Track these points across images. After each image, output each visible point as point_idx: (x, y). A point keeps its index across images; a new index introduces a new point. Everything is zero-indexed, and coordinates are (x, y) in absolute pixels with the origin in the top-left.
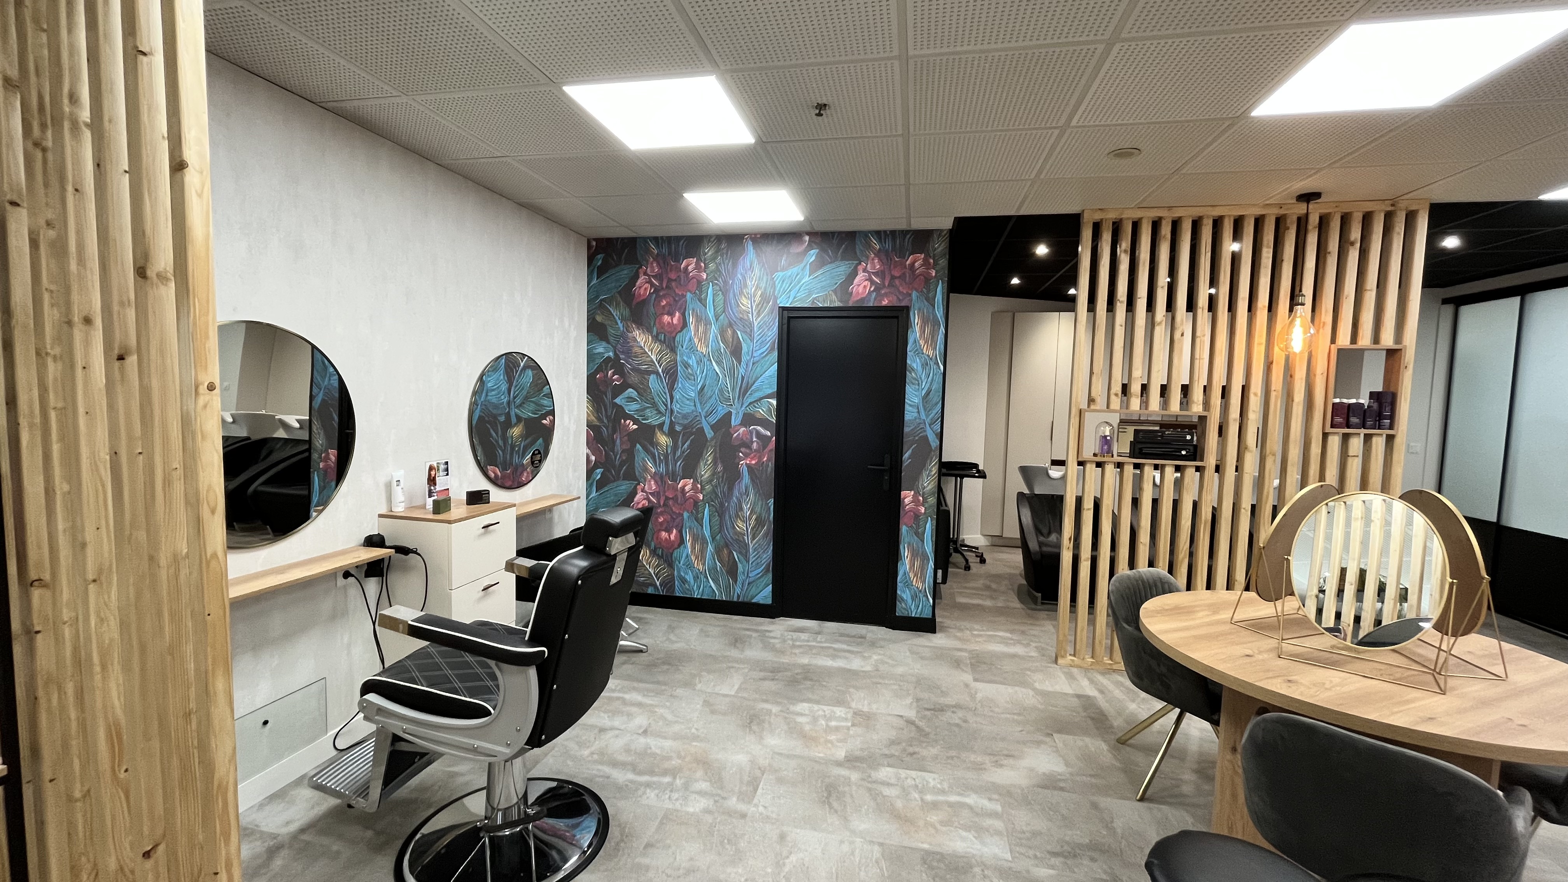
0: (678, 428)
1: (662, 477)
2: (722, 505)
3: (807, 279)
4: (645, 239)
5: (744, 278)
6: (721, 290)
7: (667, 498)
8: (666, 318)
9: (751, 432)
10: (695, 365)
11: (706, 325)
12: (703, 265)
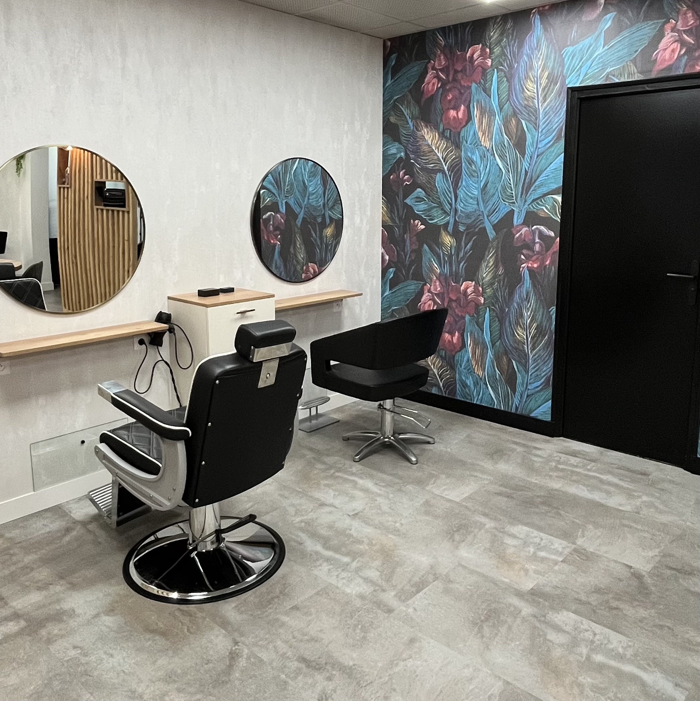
0: (462, 228)
1: (446, 278)
2: (502, 310)
3: (601, 50)
4: (433, 32)
5: (530, 58)
6: (506, 76)
7: (451, 300)
8: (452, 113)
9: (533, 232)
10: (479, 161)
11: (490, 117)
12: (488, 50)
